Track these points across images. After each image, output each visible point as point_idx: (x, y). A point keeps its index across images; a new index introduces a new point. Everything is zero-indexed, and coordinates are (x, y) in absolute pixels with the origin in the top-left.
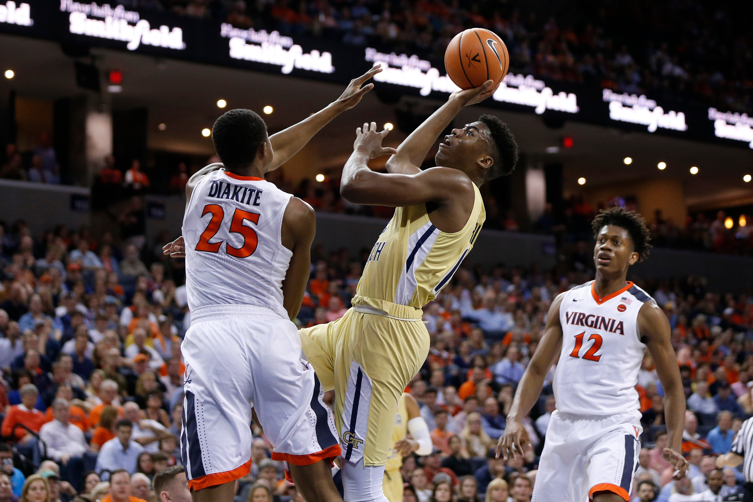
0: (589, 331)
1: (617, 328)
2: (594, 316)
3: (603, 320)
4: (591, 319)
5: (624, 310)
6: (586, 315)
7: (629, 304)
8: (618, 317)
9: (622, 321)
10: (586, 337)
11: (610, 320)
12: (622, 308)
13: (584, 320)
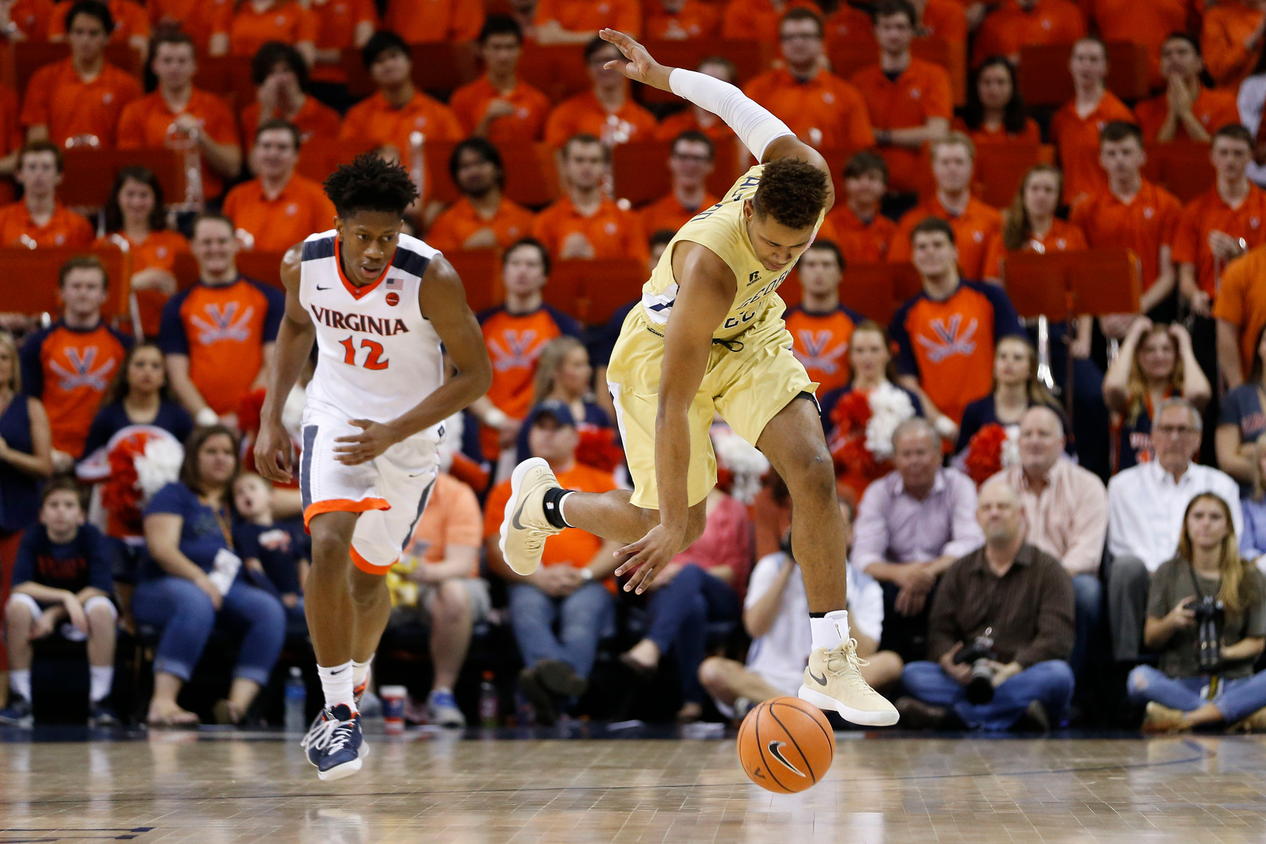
0: (358, 337)
1: (396, 329)
2: (356, 316)
3: (371, 320)
4: (352, 321)
5: (396, 301)
6: (345, 315)
7: (400, 288)
8: (391, 314)
9: (398, 318)
10: (356, 343)
11: (380, 320)
12: (393, 299)
13: (343, 322)
